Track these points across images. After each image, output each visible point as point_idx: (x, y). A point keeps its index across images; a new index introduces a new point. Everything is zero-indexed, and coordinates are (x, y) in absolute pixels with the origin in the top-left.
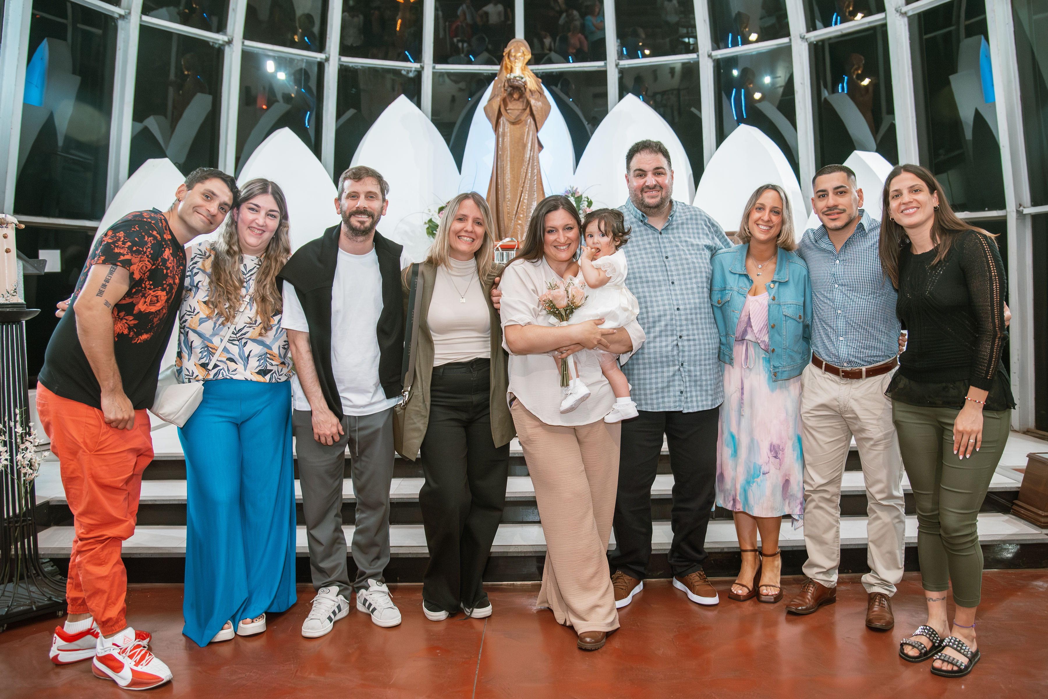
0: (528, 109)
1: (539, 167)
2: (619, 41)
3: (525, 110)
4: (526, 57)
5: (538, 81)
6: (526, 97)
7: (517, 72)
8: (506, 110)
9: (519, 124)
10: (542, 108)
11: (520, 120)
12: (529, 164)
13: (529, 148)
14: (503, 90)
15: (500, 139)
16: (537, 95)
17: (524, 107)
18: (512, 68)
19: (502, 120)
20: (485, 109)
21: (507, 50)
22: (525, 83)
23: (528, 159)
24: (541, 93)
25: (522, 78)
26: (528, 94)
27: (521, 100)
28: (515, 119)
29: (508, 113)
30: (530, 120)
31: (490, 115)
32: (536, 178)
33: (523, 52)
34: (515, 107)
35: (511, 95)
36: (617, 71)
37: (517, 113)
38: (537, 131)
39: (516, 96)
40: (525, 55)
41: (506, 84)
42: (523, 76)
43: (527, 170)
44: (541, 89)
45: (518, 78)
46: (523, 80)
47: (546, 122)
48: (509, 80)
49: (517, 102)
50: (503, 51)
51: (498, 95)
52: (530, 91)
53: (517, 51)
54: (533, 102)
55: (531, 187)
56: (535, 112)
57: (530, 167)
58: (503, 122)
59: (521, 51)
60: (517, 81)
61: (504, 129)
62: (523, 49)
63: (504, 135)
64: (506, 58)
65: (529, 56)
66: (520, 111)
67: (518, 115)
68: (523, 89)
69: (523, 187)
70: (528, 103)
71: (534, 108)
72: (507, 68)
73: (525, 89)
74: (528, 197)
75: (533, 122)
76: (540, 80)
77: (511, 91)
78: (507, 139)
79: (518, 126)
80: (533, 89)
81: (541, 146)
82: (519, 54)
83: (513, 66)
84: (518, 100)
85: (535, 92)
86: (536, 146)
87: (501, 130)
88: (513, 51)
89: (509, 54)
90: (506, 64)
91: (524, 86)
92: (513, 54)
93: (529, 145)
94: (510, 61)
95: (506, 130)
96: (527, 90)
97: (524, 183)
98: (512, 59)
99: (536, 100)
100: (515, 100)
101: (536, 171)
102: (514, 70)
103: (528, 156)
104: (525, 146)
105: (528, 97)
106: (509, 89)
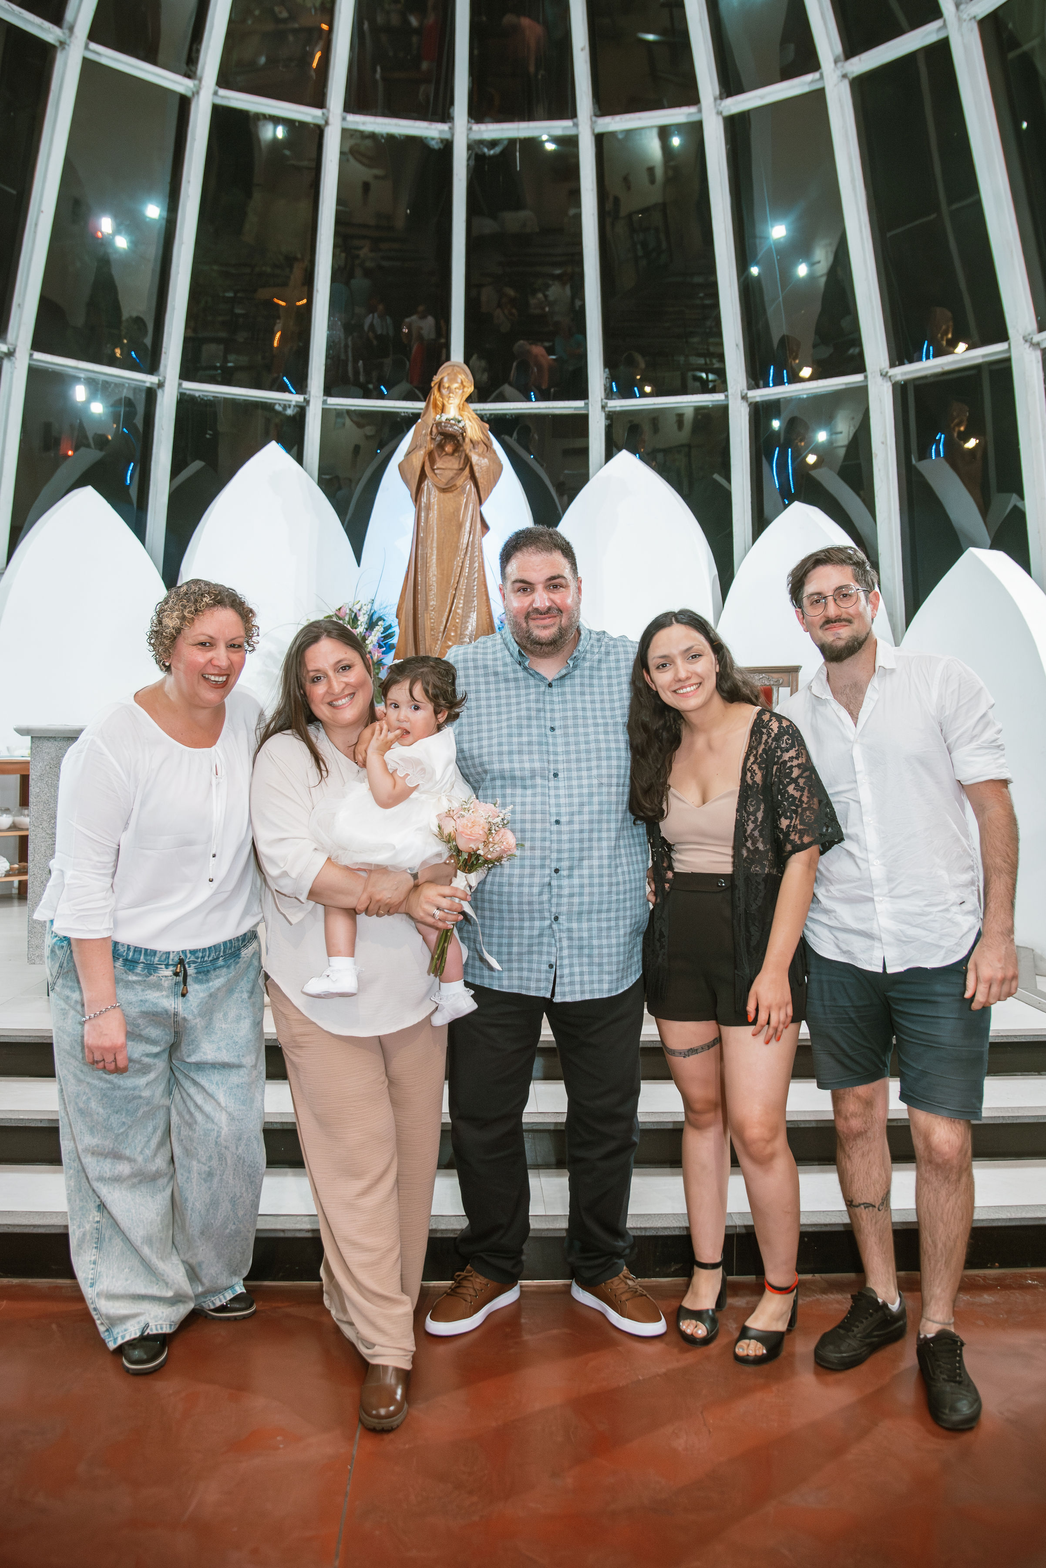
0: (467, 469)
1: (482, 559)
2: (607, 370)
3: (462, 470)
4: (466, 389)
5: (484, 427)
6: (465, 451)
7: (452, 412)
8: (433, 470)
9: (452, 491)
10: (488, 468)
11: (455, 485)
12: (466, 553)
13: (468, 529)
14: (428, 438)
15: (423, 514)
16: (481, 448)
17: (461, 466)
18: (443, 405)
19: (425, 485)
20: (400, 467)
21: (436, 379)
22: (464, 429)
23: (465, 546)
24: (488, 446)
25: (459, 422)
26: (467, 446)
27: (456, 455)
28: (446, 484)
29: (436, 474)
30: (470, 486)
31: (409, 477)
32: (476, 575)
33: (462, 383)
34: (447, 465)
35: (441, 446)
36: (603, 416)
37: (450, 474)
38: (481, 503)
39: (449, 448)
40: (464, 387)
41: (434, 430)
42: (460, 418)
43: (463, 563)
44: (489, 439)
45: (453, 422)
46: (461, 425)
47: (495, 490)
48: (439, 424)
49: (450, 458)
50: (431, 380)
51: (421, 447)
52: (471, 441)
53: (453, 380)
54: (475, 458)
55: (469, 588)
56: (477, 474)
57: (468, 558)
58: (428, 488)
59: (459, 381)
60: (452, 425)
61: (429, 499)
62: (461, 377)
63: (428, 508)
64: (435, 390)
65: (470, 389)
66: (455, 472)
67: (452, 478)
68: (460, 438)
69: (456, 589)
70: (468, 460)
71: (476, 468)
72: (435, 406)
73: (464, 438)
74: (464, 604)
75: (474, 489)
76: (487, 426)
77: (441, 440)
78: (434, 514)
79: (450, 495)
80: (475, 438)
81: (485, 527)
82: (455, 385)
83: (445, 403)
84: (452, 454)
85: (478, 443)
86: (479, 525)
87: (424, 500)
88: (446, 380)
89: (440, 385)
90: (435, 400)
91: (462, 434)
92: (447, 385)
93: (468, 524)
94: (442, 395)
95: (432, 500)
96: (467, 440)
97: (458, 583)
98: (444, 391)
99: (479, 455)
100: (447, 454)
101: (476, 565)
102: (447, 409)
103: (465, 541)
104: (460, 526)
105: (468, 451)
106: (439, 438)
